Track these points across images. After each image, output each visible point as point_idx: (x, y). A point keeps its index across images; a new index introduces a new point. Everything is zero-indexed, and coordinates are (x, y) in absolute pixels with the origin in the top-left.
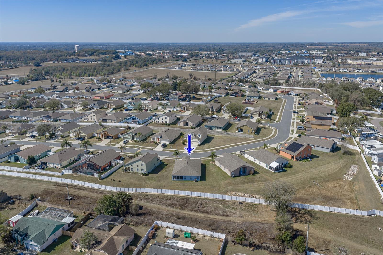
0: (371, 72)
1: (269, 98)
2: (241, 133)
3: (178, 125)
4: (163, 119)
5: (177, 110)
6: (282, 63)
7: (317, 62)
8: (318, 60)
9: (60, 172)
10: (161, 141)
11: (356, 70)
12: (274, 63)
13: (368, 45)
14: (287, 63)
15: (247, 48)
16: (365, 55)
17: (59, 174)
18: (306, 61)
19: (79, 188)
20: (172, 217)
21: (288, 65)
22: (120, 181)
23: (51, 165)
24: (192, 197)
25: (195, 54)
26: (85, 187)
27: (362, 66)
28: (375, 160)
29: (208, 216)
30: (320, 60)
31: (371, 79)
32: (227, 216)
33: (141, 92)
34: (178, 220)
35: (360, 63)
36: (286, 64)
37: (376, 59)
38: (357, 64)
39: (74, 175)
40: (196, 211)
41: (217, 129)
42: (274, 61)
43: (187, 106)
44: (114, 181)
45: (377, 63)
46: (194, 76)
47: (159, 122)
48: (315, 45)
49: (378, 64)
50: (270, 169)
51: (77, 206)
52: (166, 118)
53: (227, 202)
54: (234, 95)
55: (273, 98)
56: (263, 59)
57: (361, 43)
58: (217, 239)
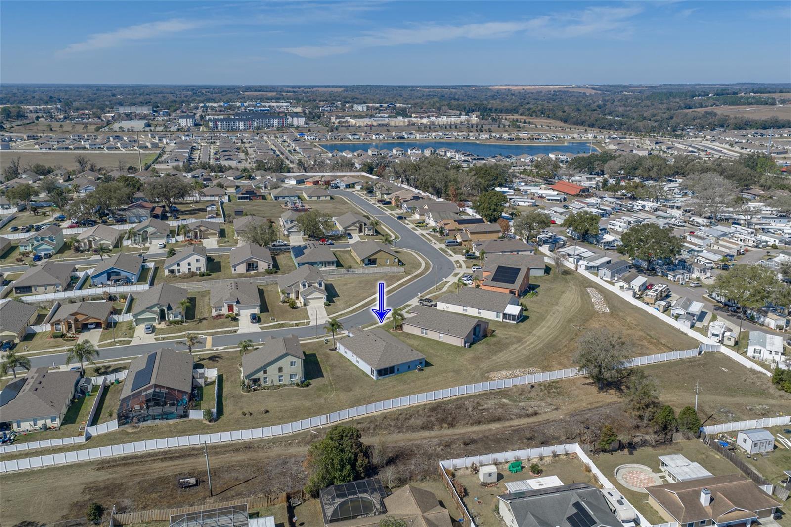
0: (398, 138)
1: (319, 197)
2: (371, 268)
3: (233, 272)
4: (189, 264)
5: (177, 241)
6: (232, 127)
7: (294, 123)
8: (296, 119)
9: (80, 435)
10: (239, 311)
11: (374, 136)
12: (217, 127)
13: (345, 90)
14: (243, 127)
15: (114, 95)
16: (365, 109)
17: (81, 440)
18: (275, 122)
19: (177, 455)
20: (454, 446)
21: (245, 130)
22: (267, 412)
23: (26, 426)
24: (445, 399)
25: (14, 111)
26: (193, 449)
27: (373, 128)
28: (604, 275)
29: (507, 424)
30: (299, 119)
31: (414, 151)
32: (536, 414)
33: (14, 210)
34: (467, 448)
35: (369, 123)
36: (241, 128)
37: (387, 115)
38: (366, 126)
39: (130, 430)
40: (479, 422)
41: (325, 266)
42: (216, 124)
43: (203, 229)
44: (251, 414)
45: (395, 123)
46: (89, 162)
47: (179, 272)
48: (256, 91)
49: (397, 124)
50: (504, 320)
51: (233, 493)
52: (198, 260)
53: (508, 391)
54: (247, 198)
55: (326, 196)
56: (188, 120)
57: (329, 86)
58: (565, 457)
